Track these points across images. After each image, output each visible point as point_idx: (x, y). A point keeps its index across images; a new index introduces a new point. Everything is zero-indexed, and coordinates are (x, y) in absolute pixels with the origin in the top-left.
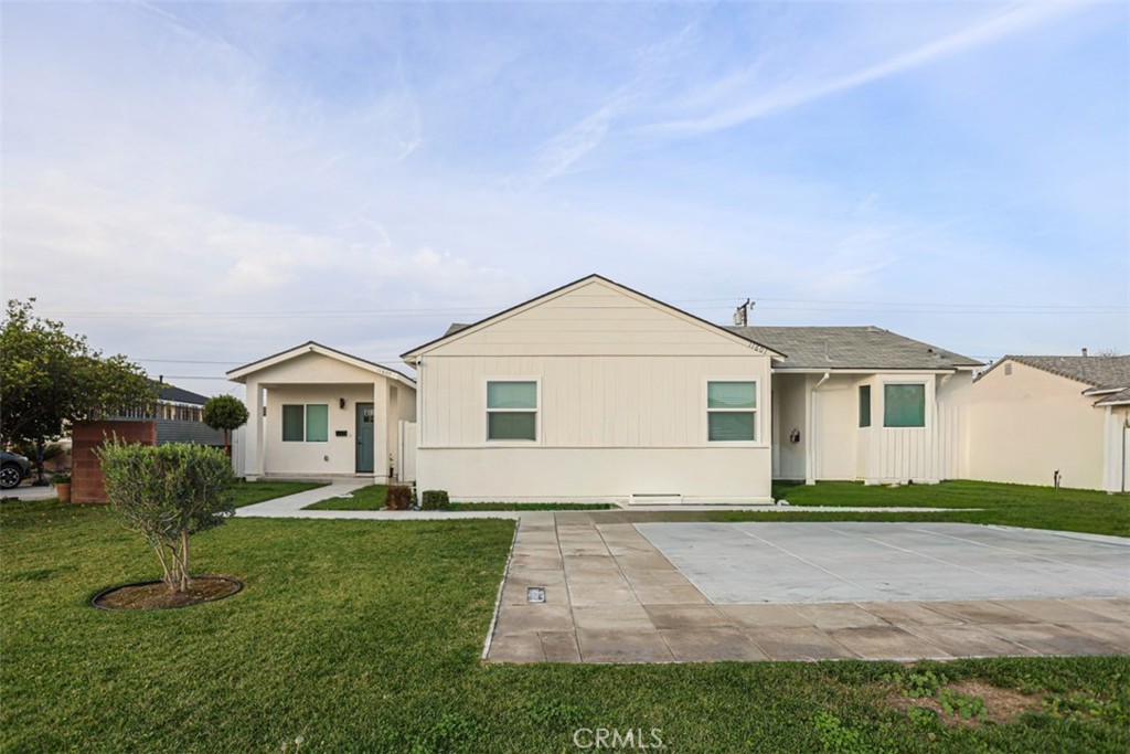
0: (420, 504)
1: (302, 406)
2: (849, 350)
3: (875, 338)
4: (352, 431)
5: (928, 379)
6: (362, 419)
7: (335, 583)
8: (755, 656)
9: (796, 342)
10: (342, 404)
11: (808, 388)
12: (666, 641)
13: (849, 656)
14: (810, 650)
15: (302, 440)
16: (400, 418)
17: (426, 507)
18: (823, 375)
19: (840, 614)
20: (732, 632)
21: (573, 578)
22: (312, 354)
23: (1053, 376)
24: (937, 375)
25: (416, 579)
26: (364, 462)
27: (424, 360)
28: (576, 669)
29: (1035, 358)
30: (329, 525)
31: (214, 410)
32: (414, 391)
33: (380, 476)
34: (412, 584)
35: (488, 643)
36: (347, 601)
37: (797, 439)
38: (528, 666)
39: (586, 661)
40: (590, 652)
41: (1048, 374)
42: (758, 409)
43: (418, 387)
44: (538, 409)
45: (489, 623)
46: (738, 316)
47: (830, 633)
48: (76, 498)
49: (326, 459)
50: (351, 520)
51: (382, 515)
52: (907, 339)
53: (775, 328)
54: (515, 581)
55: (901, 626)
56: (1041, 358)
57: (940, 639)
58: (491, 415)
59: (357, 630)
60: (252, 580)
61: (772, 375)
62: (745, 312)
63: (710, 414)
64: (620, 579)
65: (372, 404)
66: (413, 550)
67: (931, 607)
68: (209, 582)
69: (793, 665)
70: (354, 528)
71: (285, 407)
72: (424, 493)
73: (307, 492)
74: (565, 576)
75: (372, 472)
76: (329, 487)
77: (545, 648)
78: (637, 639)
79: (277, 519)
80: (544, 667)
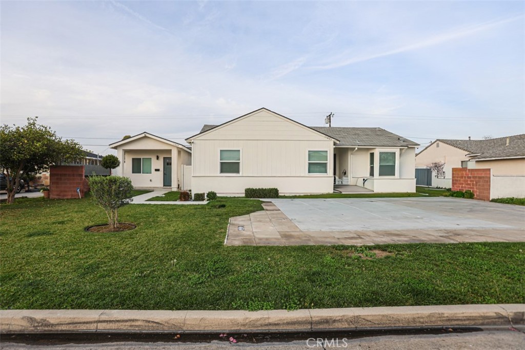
0: (193, 198)
1: (140, 159)
2: (367, 138)
3: (379, 133)
4: (162, 169)
5: (397, 151)
6: (166, 164)
7: (170, 225)
8: (312, 244)
9: (346, 134)
10: (158, 158)
11: (349, 153)
12: (284, 241)
13: (341, 244)
14: (330, 243)
15: (140, 173)
16: (182, 164)
17: (195, 200)
18: (355, 148)
19: (344, 234)
20: (306, 238)
21: (253, 223)
22: (145, 137)
23: (455, 148)
24: (400, 149)
25: (198, 224)
26: (167, 181)
27: (195, 141)
28: (254, 247)
29: (449, 140)
30: (159, 206)
31: (106, 161)
32: (191, 154)
33: (174, 188)
34: (197, 225)
35: (226, 241)
36: (175, 230)
37: (345, 173)
38: (239, 246)
39: (258, 245)
40: (259, 243)
41: (453, 147)
42: (328, 162)
43: (192, 152)
44: (241, 161)
45: (225, 235)
46: (327, 120)
47: (338, 239)
48: (51, 196)
49: (151, 181)
50: (167, 205)
51: (178, 203)
52: (392, 133)
53: (339, 128)
54: (233, 224)
55: (362, 237)
56: (451, 141)
57: (373, 240)
58: (222, 163)
59: (181, 238)
60: (139, 224)
61: (334, 148)
62: (330, 118)
63: (309, 163)
64: (271, 224)
65: (171, 158)
66: (194, 215)
67: (375, 232)
68: (123, 225)
69: (323, 246)
70: (170, 207)
71: (133, 159)
72: (195, 194)
73: (145, 194)
74: (251, 223)
75: (171, 186)
76: (153, 192)
77: (244, 242)
78: (274, 240)
79: (138, 204)
80: (244, 246)
